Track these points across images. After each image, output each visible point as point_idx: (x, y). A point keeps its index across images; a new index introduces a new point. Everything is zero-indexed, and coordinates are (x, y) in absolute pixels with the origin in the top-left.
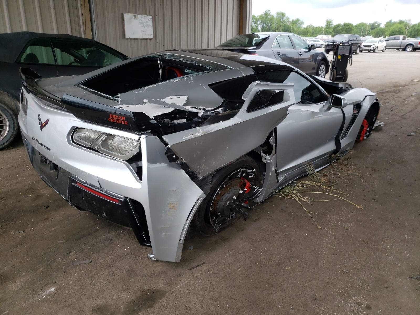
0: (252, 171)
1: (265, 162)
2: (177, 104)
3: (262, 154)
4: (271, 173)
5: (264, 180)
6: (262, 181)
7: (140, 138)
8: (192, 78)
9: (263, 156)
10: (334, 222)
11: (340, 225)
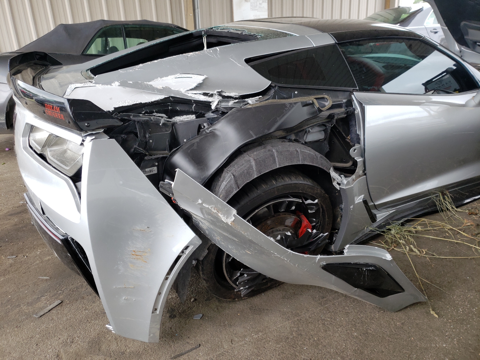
0: (312, 202)
1: (338, 187)
2: (172, 89)
3: (333, 174)
4: (352, 207)
5: (342, 217)
6: (339, 219)
7: (83, 141)
8: (218, 50)
9: (334, 177)
10: (467, 306)
11: (475, 315)
